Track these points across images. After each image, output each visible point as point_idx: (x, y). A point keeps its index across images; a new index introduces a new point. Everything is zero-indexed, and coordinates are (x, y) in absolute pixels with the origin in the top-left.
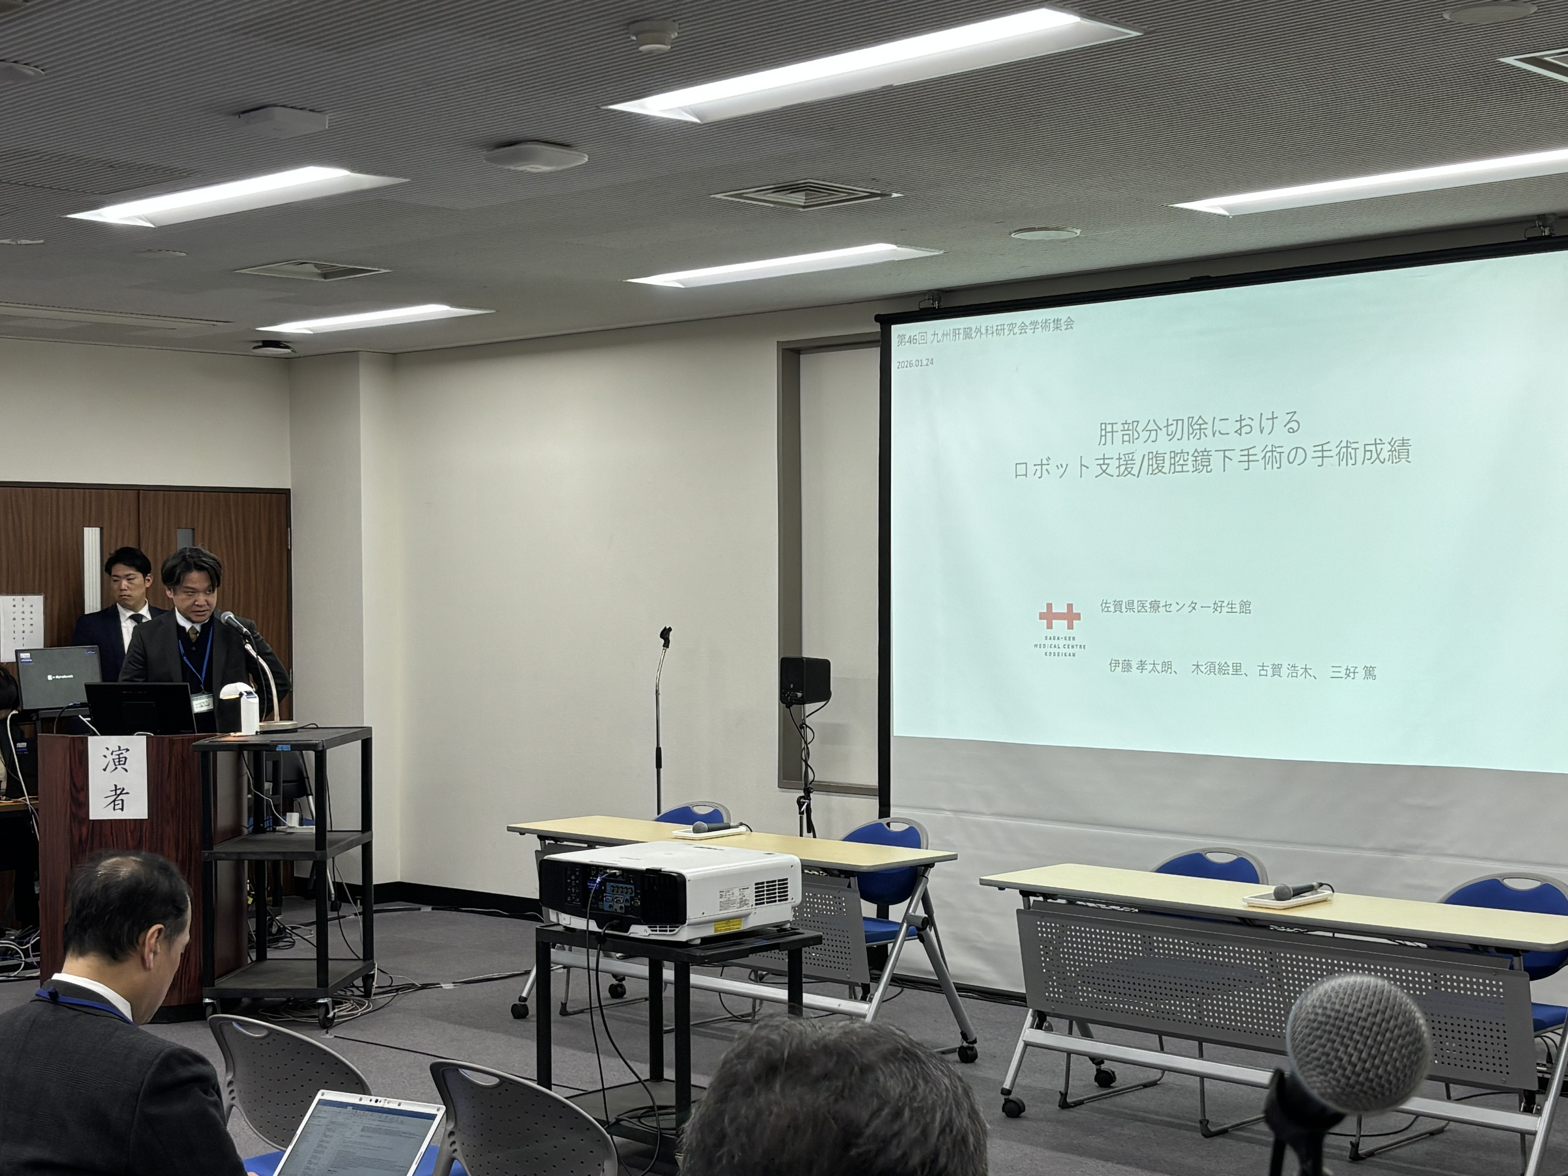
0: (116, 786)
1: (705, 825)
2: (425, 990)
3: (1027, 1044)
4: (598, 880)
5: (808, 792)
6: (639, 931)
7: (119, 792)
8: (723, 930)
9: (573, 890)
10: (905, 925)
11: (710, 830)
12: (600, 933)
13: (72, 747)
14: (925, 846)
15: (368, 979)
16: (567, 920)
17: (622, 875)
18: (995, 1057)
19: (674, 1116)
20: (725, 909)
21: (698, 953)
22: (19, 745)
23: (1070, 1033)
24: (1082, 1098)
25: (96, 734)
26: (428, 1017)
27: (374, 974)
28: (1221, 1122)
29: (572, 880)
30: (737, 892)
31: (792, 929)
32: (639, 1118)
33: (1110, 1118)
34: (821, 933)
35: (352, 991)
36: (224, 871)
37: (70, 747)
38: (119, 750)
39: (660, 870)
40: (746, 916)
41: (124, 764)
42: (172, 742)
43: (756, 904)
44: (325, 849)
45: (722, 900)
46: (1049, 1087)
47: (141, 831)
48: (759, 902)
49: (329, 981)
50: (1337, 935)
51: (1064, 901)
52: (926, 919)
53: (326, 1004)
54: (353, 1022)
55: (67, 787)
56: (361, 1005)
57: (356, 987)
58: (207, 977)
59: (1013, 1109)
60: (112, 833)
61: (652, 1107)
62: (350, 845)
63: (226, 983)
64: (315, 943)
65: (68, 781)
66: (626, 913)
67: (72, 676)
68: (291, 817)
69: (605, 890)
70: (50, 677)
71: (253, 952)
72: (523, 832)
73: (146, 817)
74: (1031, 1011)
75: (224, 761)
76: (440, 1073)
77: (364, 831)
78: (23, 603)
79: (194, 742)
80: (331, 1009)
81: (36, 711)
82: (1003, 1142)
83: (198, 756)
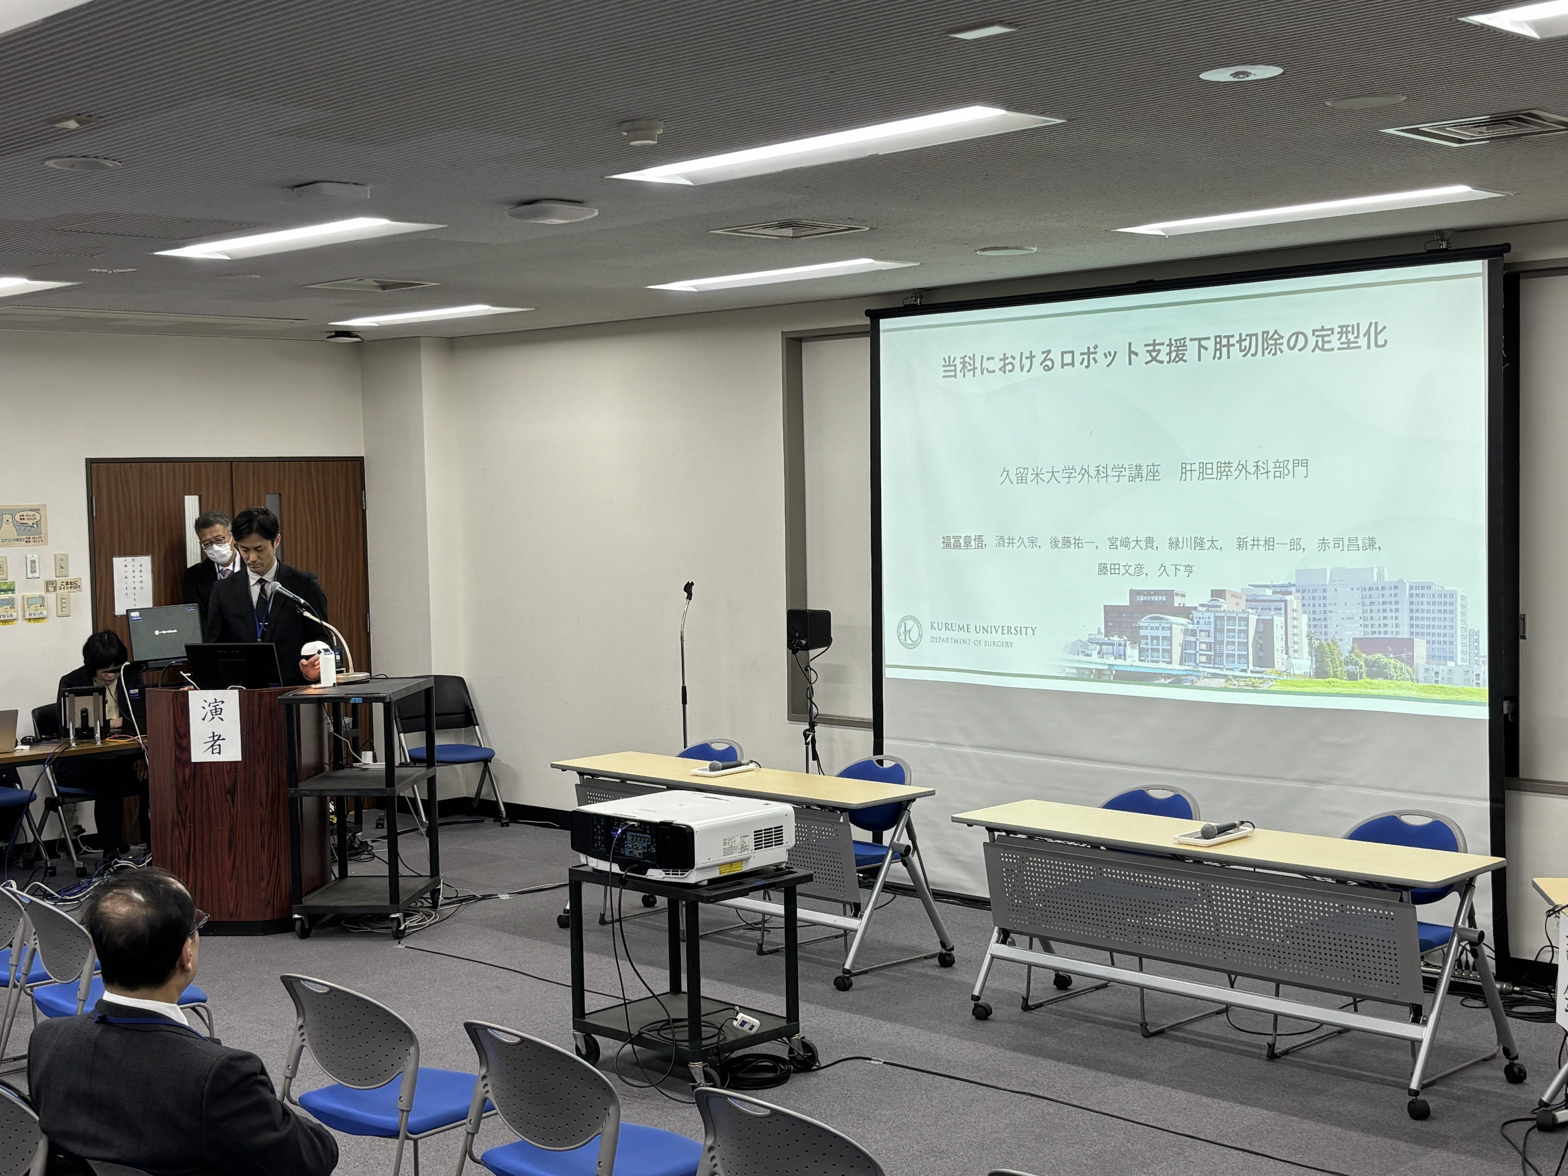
0: (213, 733)
1: (720, 764)
2: (485, 901)
3: (993, 957)
4: (620, 831)
5: (812, 725)
6: (655, 874)
7: (216, 739)
8: (727, 872)
9: (599, 838)
10: (891, 852)
11: (724, 768)
12: (622, 875)
13: (175, 701)
14: (908, 783)
15: (435, 893)
16: (595, 863)
17: (640, 826)
18: (970, 961)
19: (687, 1029)
20: (729, 854)
21: (705, 894)
22: (132, 691)
23: (1031, 948)
24: (1041, 1001)
25: (195, 689)
26: (487, 927)
27: (440, 889)
28: (1160, 1022)
29: (598, 829)
30: (738, 840)
31: (787, 867)
32: (658, 1031)
33: (1065, 1019)
34: (812, 872)
35: (423, 903)
36: (309, 804)
37: (173, 702)
38: (216, 702)
39: (672, 823)
40: (747, 859)
41: (220, 714)
42: (260, 694)
43: (755, 849)
44: (394, 786)
45: (725, 847)
46: (1015, 990)
47: (236, 772)
48: (758, 847)
49: (401, 897)
50: (1257, 870)
51: (1024, 837)
52: (908, 847)
53: (397, 918)
54: (422, 932)
55: (172, 734)
56: (430, 916)
57: (425, 899)
58: (296, 895)
59: (982, 1013)
60: (211, 774)
61: (668, 1020)
62: (416, 781)
63: (312, 900)
64: (387, 860)
65: (172, 729)
66: (644, 859)
67: (176, 631)
68: (366, 754)
69: (626, 839)
70: (157, 633)
71: (336, 870)
72: (564, 769)
73: (240, 759)
74: (996, 928)
75: (306, 712)
76: (473, 1030)
77: (428, 767)
78: (133, 563)
79: (280, 695)
80: (402, 922)
81: (146, 662)
82: (971, 1043)
83: (283, 709)
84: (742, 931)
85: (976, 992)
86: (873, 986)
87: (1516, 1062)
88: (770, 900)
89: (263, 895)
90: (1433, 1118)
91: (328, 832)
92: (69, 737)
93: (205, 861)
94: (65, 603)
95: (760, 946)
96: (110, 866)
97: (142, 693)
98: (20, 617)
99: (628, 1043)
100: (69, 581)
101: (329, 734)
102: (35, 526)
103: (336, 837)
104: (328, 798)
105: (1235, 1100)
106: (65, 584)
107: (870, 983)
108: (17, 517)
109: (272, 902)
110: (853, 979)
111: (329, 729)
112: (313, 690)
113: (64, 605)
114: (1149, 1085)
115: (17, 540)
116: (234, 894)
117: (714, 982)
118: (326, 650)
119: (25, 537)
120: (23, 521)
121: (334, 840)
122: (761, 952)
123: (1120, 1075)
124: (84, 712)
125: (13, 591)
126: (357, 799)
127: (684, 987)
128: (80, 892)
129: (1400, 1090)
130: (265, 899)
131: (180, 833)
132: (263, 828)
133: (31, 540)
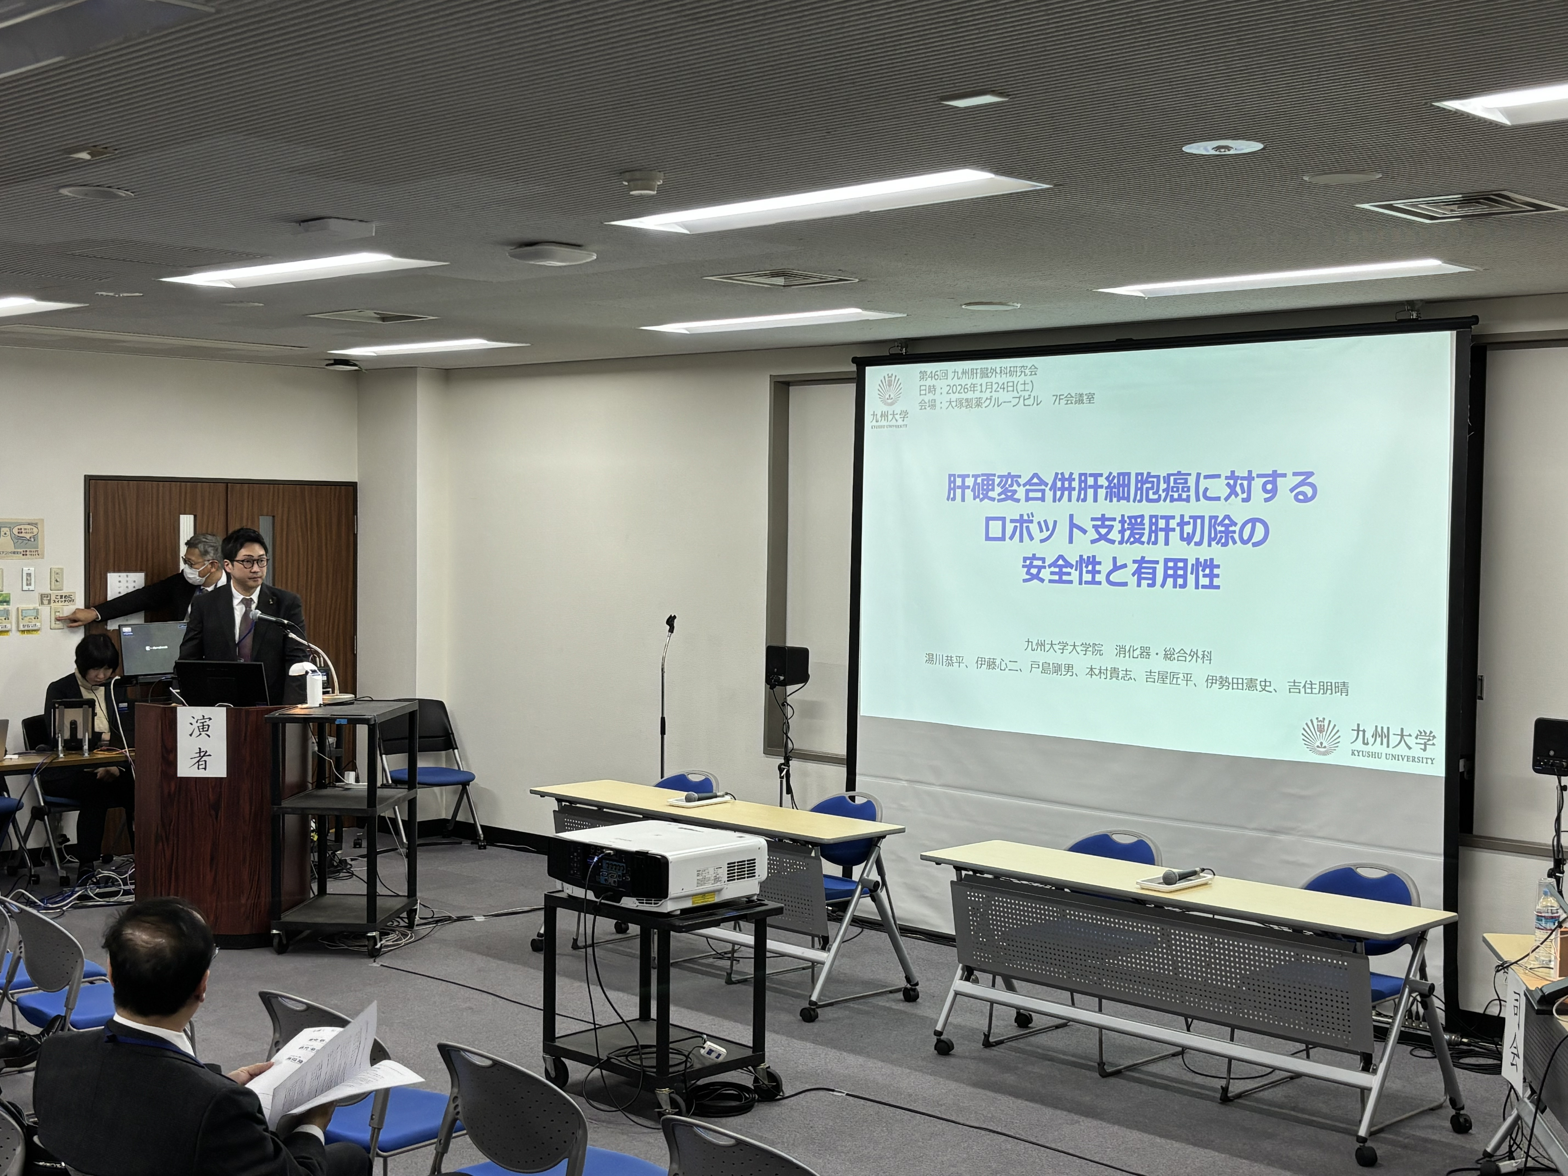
0: (200, 749)
1: (696, 795)
2: (460, 922)
3: (957, 994)
4: (596, 859)
5: (787, 760)
6: (629, 903)
7: (202, 755)
8: (700, 902)
9: (575, 865)
10: (860, 887)
11: (700, 799)
12: (597, 902)
13: (164, 716)
14: (879, 820)
15: (412, 913)
16: (570, 890)
17: (616, 855)
18: (934, 996)
19: (655, 1055)
20: (702, 885)
21: (678, 923)
22: (121, 705)
23: (994, 986)
24: (1002, 1038)
25: (184, 705)
26: (461, 948)
27: (416, 909)
28: (1117, 1063)
29: (574, 856)
30: (711, 871)
31: (758, 900)
32: (627, 1056)
33: (1024, 1056)
34: (783, 905)
35: (399, 922)
36: (291, 821)
37: (162, 718)
38: (203, 718)
39: (647, 853)
40: (719, 891)
41: (207, 731)
42: (247, 712)
43: (728, 881)
44: (375, 807)
45: (698, 878)
46: (977, 1026)
47: (221, 788)
48: (731, 878)
49: (378, 916)
50: (1216, 917)
51: (990, 876)
52: (878, 882)
53: (374, 937)
54: (397, 951)
55: (159, 748)
56: (405, 935)
57: (402, 918)
58: (275, 911)
59: (944, 1048)
60: (196, 789)
61: (636, 1046)
62: (398, 802)
63: (291, 917)
64: (365, 879)
65: (160, 744)
66: (618, 887)
67: (166, 647)
68: (348, 775)
69: (601, 867)
71: (315, 887)
72: (543, 795)
73: (225, 776)
74: (961, 965)
75: (292, 731)
76: (446, 1051)
77: (409, 789)
78: (127, 579)
79: (267, 714)
80: (378, 940)
81: (136, 677)
82: (932, 1078)
83: (269, 725)
84: (711, 960)
85: (939, 1028)
86: (839, 1018)
87: (1462, 1112)
88: (740, 930)
89: (243, 909)
90: (1381, 1165)
91: (309, 850)
92: (58, 747)
93: (187, 873)
95: (729, 975)
96: (94, 876)
97: (131, 707)
98: (14, 629)
99: (597, 1067)
100: (64, 595)
101: (314, 753)
102: (32, 540)
103: (316, 854)
104: (310, 816)
105: (1187, 1141)
106: (59, 597)
107: (835, 1016)
108: (15, 531)
109: (251, 917)
110: (819, 1011)
111: (313, 747)
112: (299, 710)
114: (1104, 1124)
115: (14, 553)
117: (683, 1010)
118: (314, 671)
119: (22, 550)
120: (20, 535)
121: (314, 857)
122: (729, 982)
123: (1076, 1113)
124: (74, 724)
125: (8, 602)
126: (338, 818)
127: (654, 1014)
128: (63, 900)
129: (1347, 1137)
130: (244, 913)
131: (163, 845)
132: (245, 844)
133: (28, 553)
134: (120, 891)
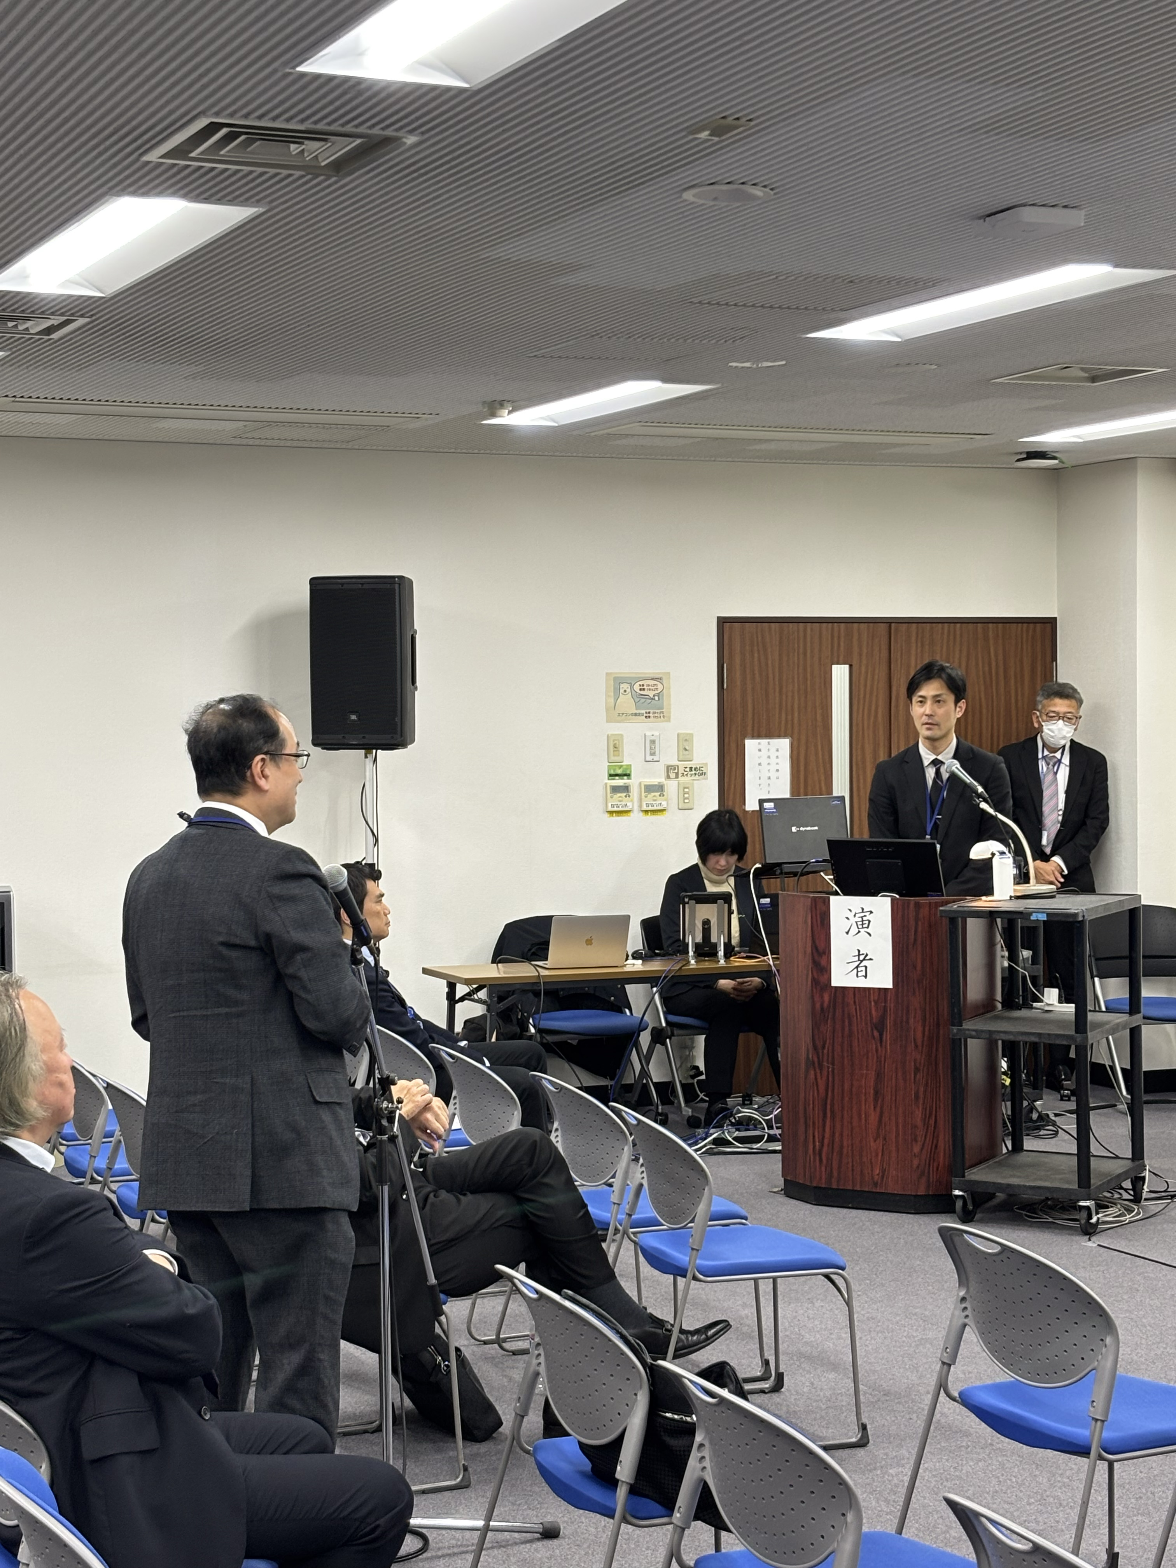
0: (859, 951)
7: (862, 958)
13: (814, 908)
15: (1138, 1181)
22: (763, 901)
25: (838, 894)
35: (1121, 1194)
36: (975, 1049)
37: (812, 912)
38: (863, 912)
41: (868, 927)
42: (917, 904)
44: (1086, 1032)
47: (886, 1002)
49: (1092, 1182)
53: (1088, 1209)
54: (1119, 1229)
55: (809, 950)
56: (1129, 1211)
57: (1125, 1189)
58: (958, 1166)
60: (855, 1002)
62: (1114, 1031)
63: (977, 1175)
64: (1075, 1136)
65: (809, 944)
67: (816, 828)
68: (1049, 992)
70: (794, 829)
71: (1008, 1140)
73: (890, 986)
75: (974, 929)
77: (1131, 1015)
78: (769, 747)
79: (942, 906)
80: (1094, 1214)
81: (779, 865)
83: (945, 922)
89: (916, 1162)
93: (845, 1112)
94: (687, 793)
96: (732, 1115)
98: (636, 807)
100: (694, 767)
101: (1003, 969)
102: (656, 698)
103: (1009, 1104)
106: (688, 769)
108: (637, 687)
109: (926, 1174)
113: (686, 796)
115: (636, 715)
116: (880, 1158)
118: (1003, 853)
119: (644, 712)
120: (642, 692)
121: (1006, 1108)
124: (706, 924)
125: (628, 775)
130: (918, 1167)
131: (816, 1074)
132: (918, 1077)
133: (651, 715)
134: (763, 1137)
